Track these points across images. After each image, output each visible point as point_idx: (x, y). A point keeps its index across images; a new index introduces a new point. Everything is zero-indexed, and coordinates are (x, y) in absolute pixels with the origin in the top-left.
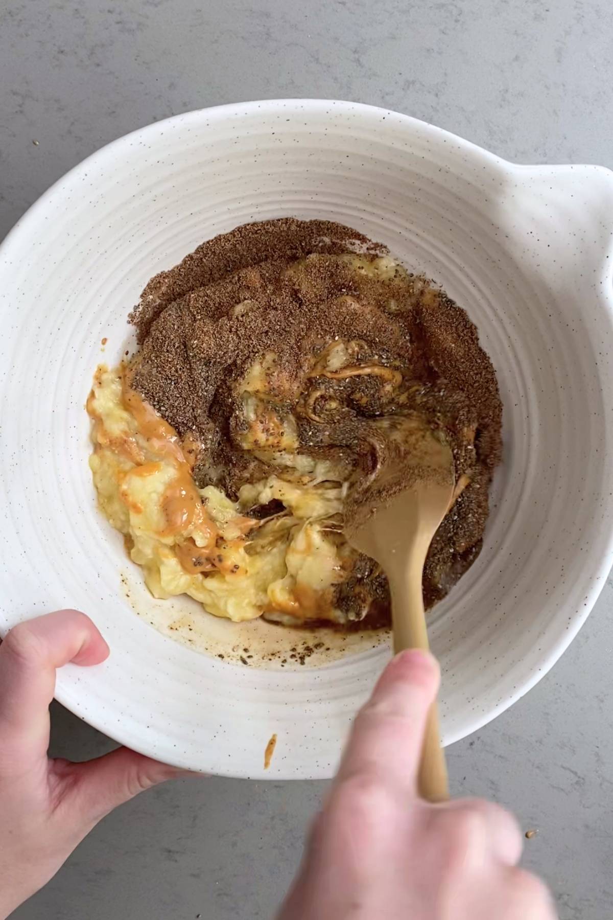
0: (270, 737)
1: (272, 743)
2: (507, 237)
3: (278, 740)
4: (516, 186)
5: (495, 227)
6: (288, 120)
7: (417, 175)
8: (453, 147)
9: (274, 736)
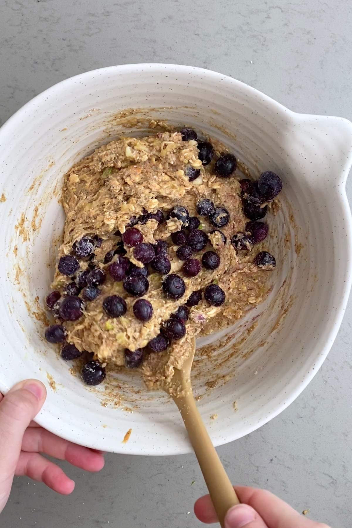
0: (128, 430)
1: (128, 433)
2: (288, 155)
3: (132, 431)
4: (295, 125)
5: (282, 149)
6: (167, 76)
7: (239, 115)
8: (260, 100)
9: (131, 429)
